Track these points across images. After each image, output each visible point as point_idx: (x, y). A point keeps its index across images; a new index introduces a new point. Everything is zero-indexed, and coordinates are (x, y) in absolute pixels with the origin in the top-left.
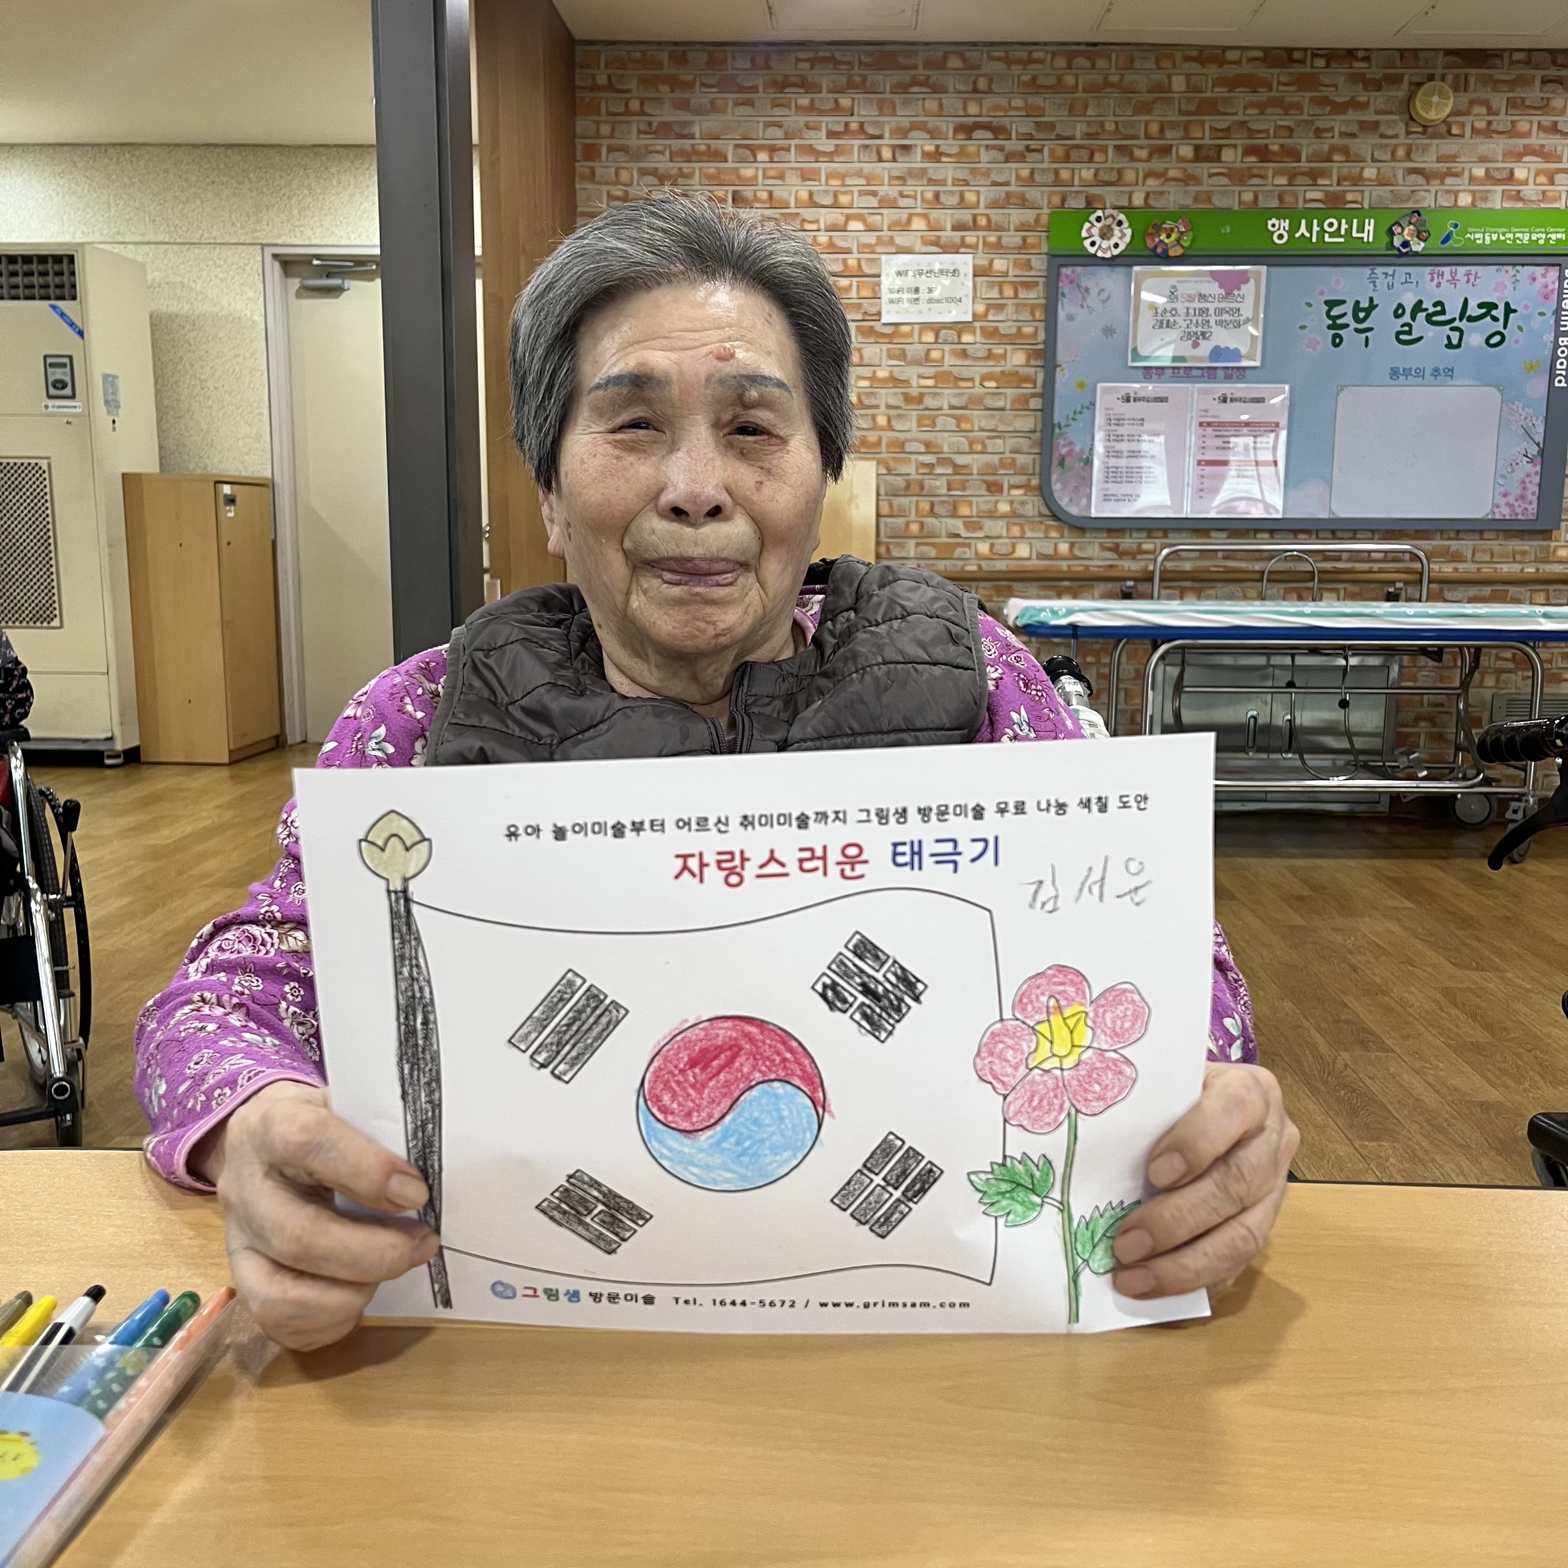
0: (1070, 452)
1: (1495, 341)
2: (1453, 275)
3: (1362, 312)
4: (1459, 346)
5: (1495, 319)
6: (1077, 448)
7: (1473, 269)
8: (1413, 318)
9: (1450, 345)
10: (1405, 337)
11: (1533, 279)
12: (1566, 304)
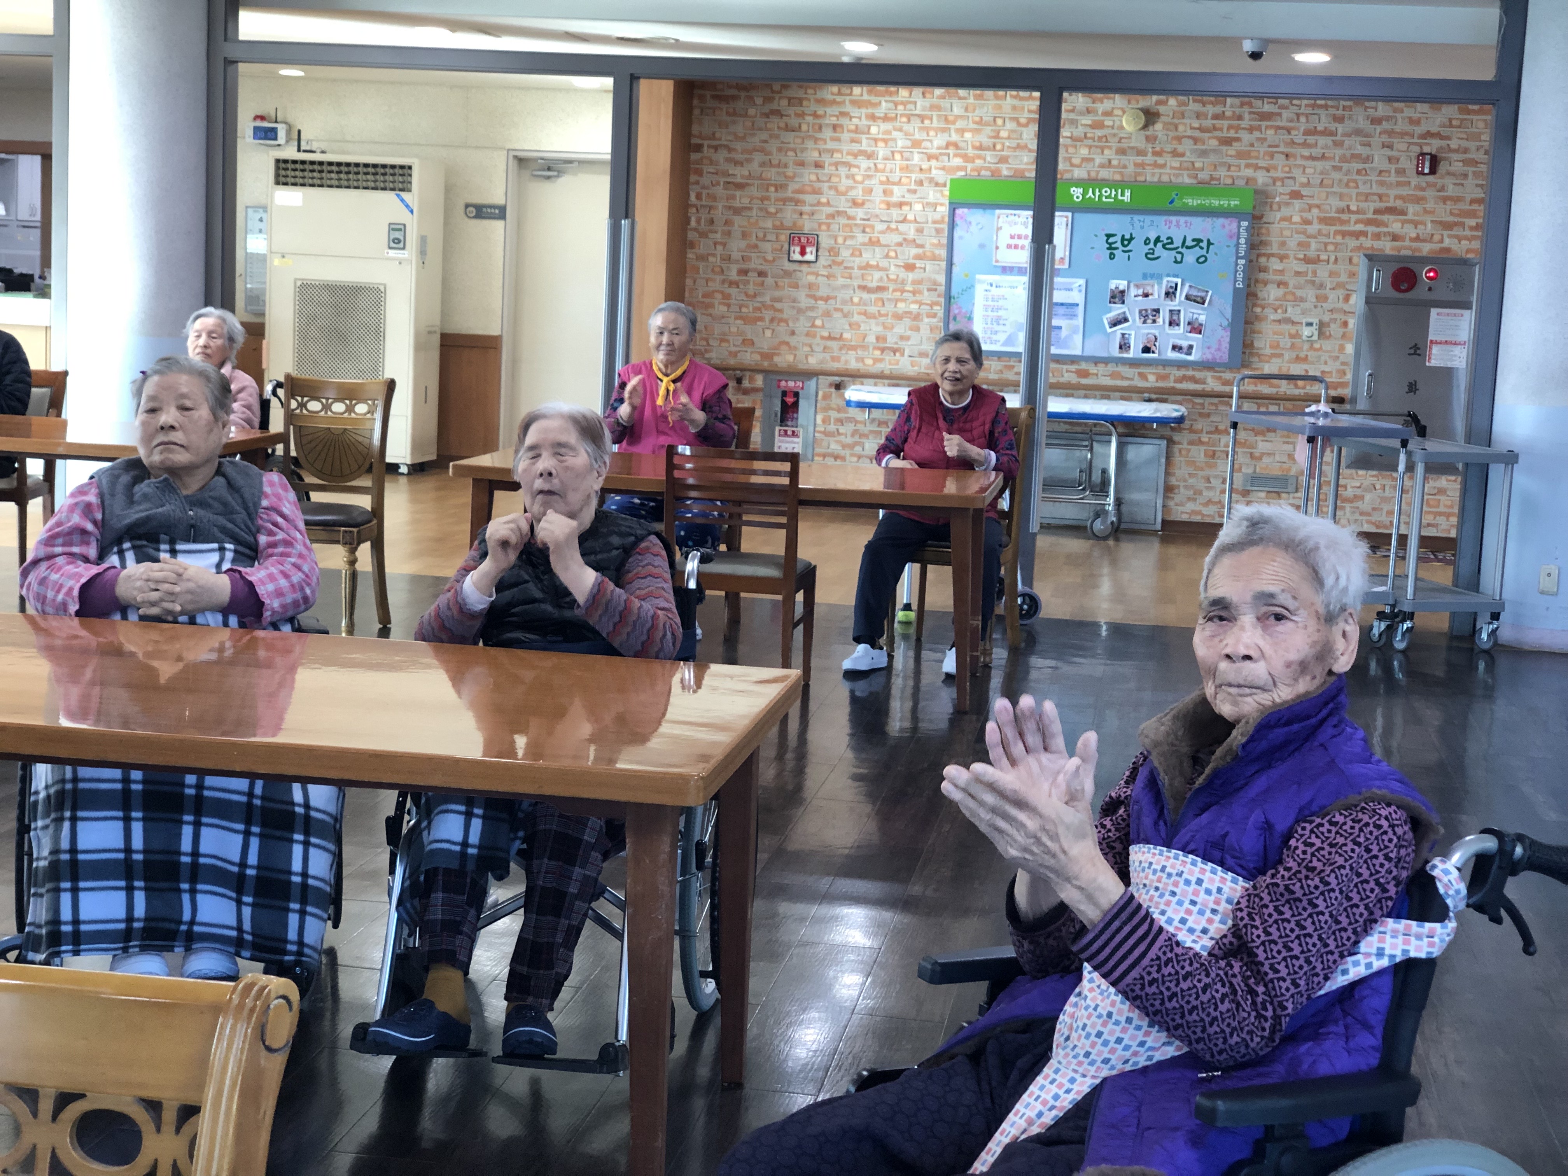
0: (959, 313)
1: (1201, 260)
2: (1178, 222)
3: (1126, 241)
4: (1181, 262)
5: (1202, 248)
6: (964, 310)
7: (1189, 219)
8: (1155, 245)
9: (1176, 262)
10: (1150, 256)
11: (1224, 226)
12: (1242, 241)
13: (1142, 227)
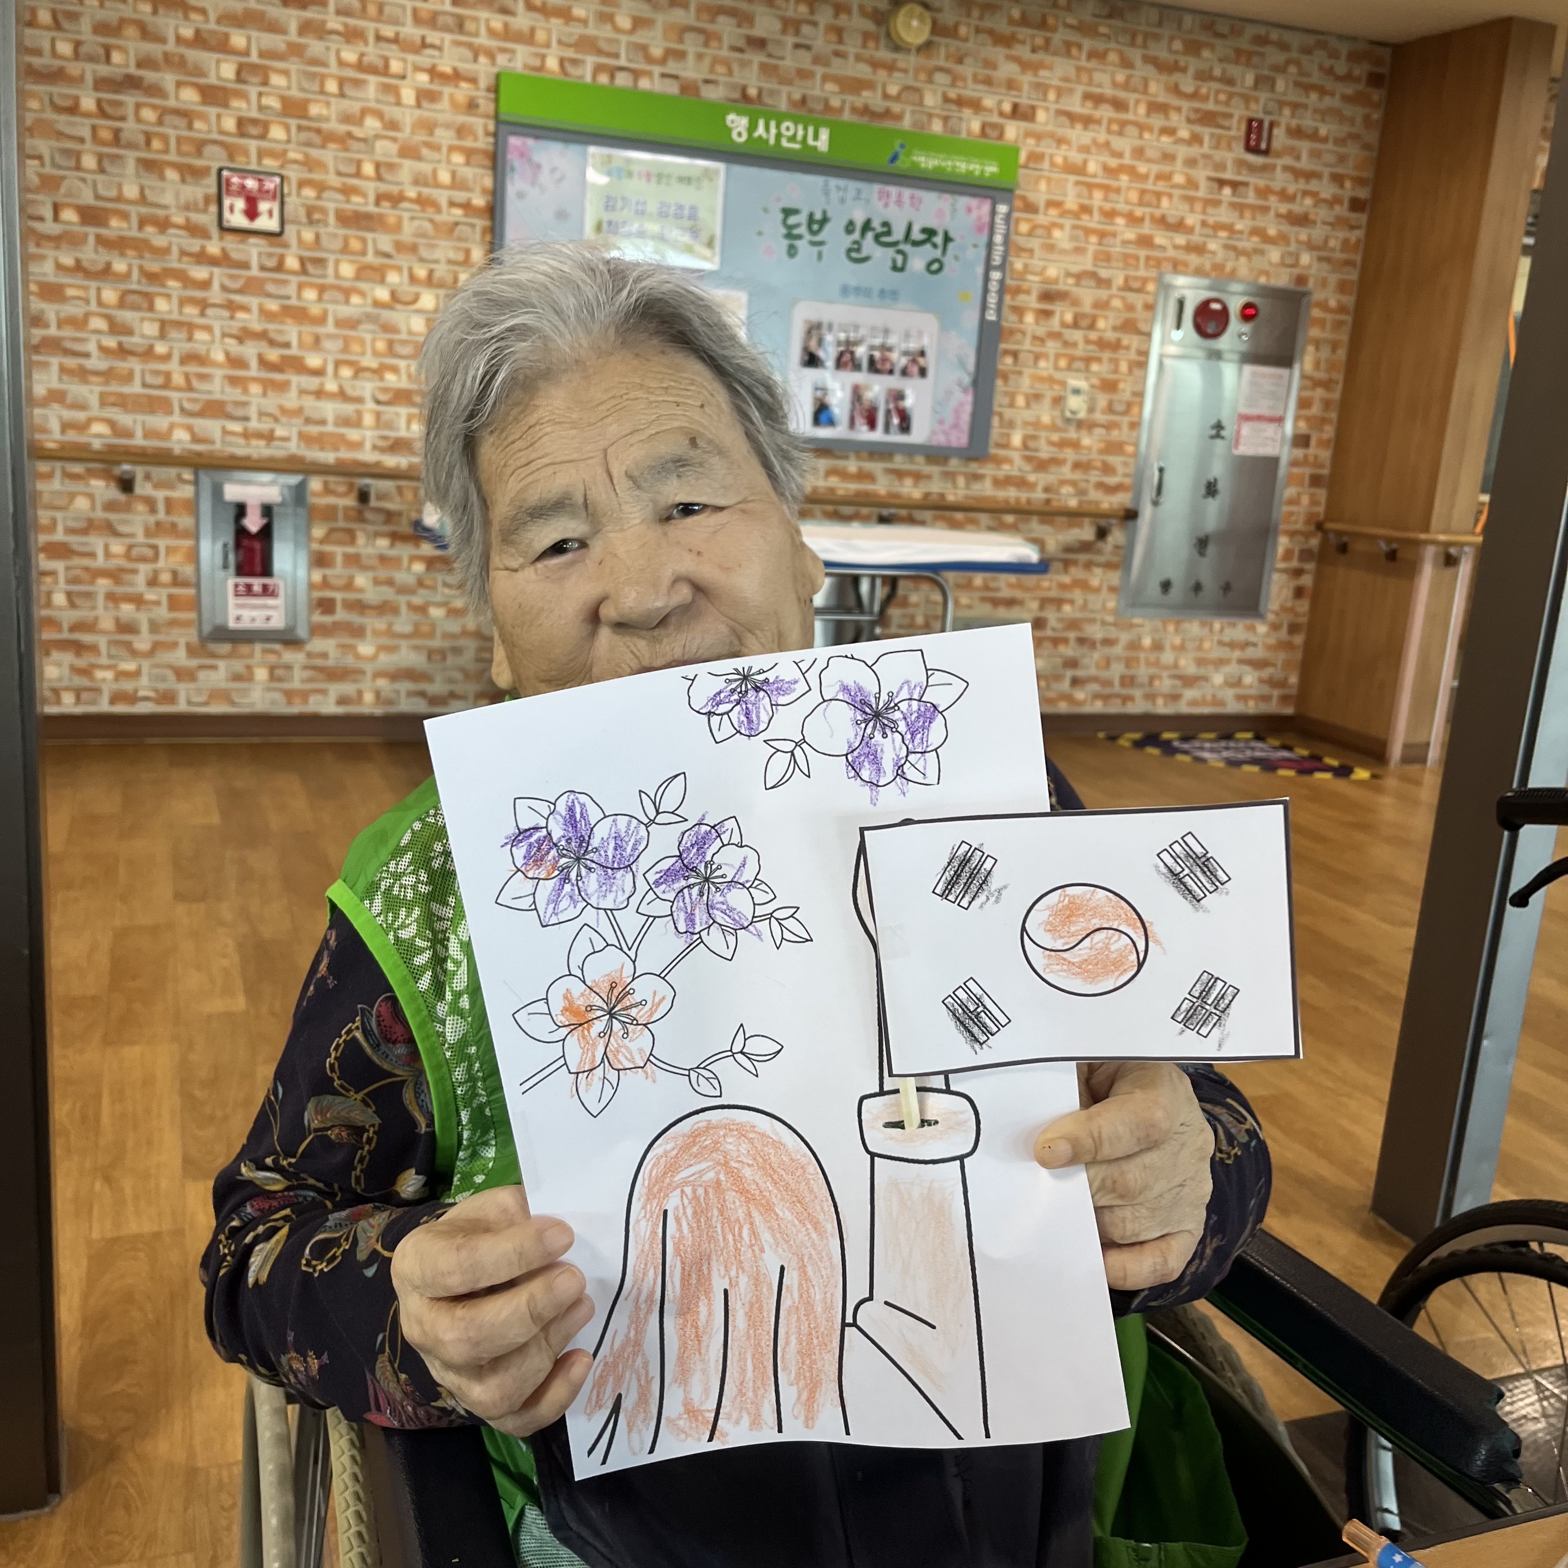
1: (935, 267)
2: (900, 195)
3: (817, 223)
4: (902, 269)
5: (935, 246)
7: (918, 193)
8: (863, 235)
9: (895, 268)
10: (855, 255)
11: (969, 210)
12: (998, 239)
13: (842, 201)
